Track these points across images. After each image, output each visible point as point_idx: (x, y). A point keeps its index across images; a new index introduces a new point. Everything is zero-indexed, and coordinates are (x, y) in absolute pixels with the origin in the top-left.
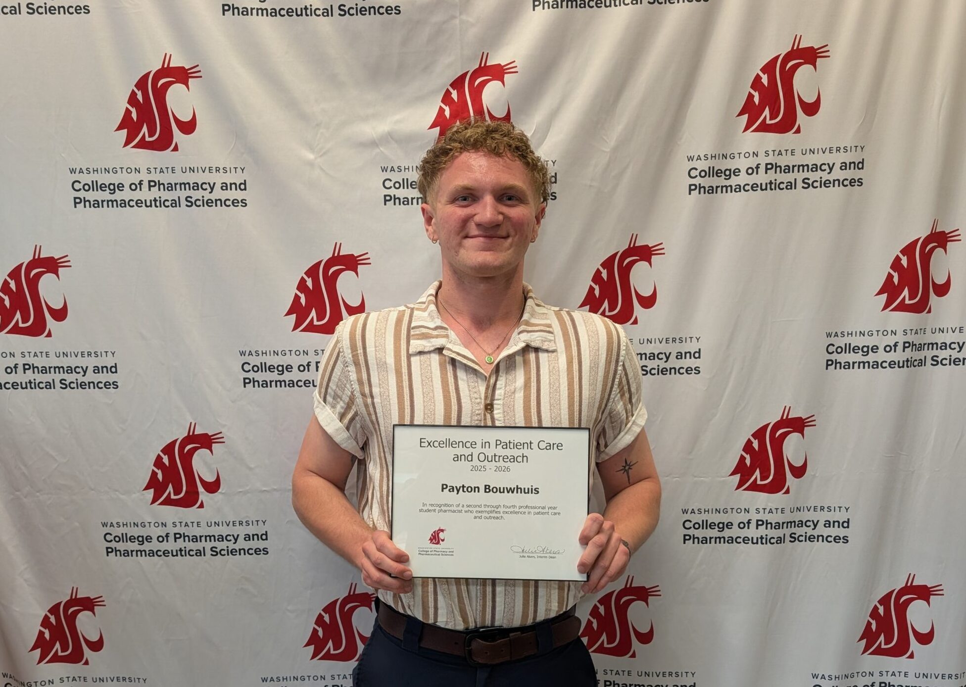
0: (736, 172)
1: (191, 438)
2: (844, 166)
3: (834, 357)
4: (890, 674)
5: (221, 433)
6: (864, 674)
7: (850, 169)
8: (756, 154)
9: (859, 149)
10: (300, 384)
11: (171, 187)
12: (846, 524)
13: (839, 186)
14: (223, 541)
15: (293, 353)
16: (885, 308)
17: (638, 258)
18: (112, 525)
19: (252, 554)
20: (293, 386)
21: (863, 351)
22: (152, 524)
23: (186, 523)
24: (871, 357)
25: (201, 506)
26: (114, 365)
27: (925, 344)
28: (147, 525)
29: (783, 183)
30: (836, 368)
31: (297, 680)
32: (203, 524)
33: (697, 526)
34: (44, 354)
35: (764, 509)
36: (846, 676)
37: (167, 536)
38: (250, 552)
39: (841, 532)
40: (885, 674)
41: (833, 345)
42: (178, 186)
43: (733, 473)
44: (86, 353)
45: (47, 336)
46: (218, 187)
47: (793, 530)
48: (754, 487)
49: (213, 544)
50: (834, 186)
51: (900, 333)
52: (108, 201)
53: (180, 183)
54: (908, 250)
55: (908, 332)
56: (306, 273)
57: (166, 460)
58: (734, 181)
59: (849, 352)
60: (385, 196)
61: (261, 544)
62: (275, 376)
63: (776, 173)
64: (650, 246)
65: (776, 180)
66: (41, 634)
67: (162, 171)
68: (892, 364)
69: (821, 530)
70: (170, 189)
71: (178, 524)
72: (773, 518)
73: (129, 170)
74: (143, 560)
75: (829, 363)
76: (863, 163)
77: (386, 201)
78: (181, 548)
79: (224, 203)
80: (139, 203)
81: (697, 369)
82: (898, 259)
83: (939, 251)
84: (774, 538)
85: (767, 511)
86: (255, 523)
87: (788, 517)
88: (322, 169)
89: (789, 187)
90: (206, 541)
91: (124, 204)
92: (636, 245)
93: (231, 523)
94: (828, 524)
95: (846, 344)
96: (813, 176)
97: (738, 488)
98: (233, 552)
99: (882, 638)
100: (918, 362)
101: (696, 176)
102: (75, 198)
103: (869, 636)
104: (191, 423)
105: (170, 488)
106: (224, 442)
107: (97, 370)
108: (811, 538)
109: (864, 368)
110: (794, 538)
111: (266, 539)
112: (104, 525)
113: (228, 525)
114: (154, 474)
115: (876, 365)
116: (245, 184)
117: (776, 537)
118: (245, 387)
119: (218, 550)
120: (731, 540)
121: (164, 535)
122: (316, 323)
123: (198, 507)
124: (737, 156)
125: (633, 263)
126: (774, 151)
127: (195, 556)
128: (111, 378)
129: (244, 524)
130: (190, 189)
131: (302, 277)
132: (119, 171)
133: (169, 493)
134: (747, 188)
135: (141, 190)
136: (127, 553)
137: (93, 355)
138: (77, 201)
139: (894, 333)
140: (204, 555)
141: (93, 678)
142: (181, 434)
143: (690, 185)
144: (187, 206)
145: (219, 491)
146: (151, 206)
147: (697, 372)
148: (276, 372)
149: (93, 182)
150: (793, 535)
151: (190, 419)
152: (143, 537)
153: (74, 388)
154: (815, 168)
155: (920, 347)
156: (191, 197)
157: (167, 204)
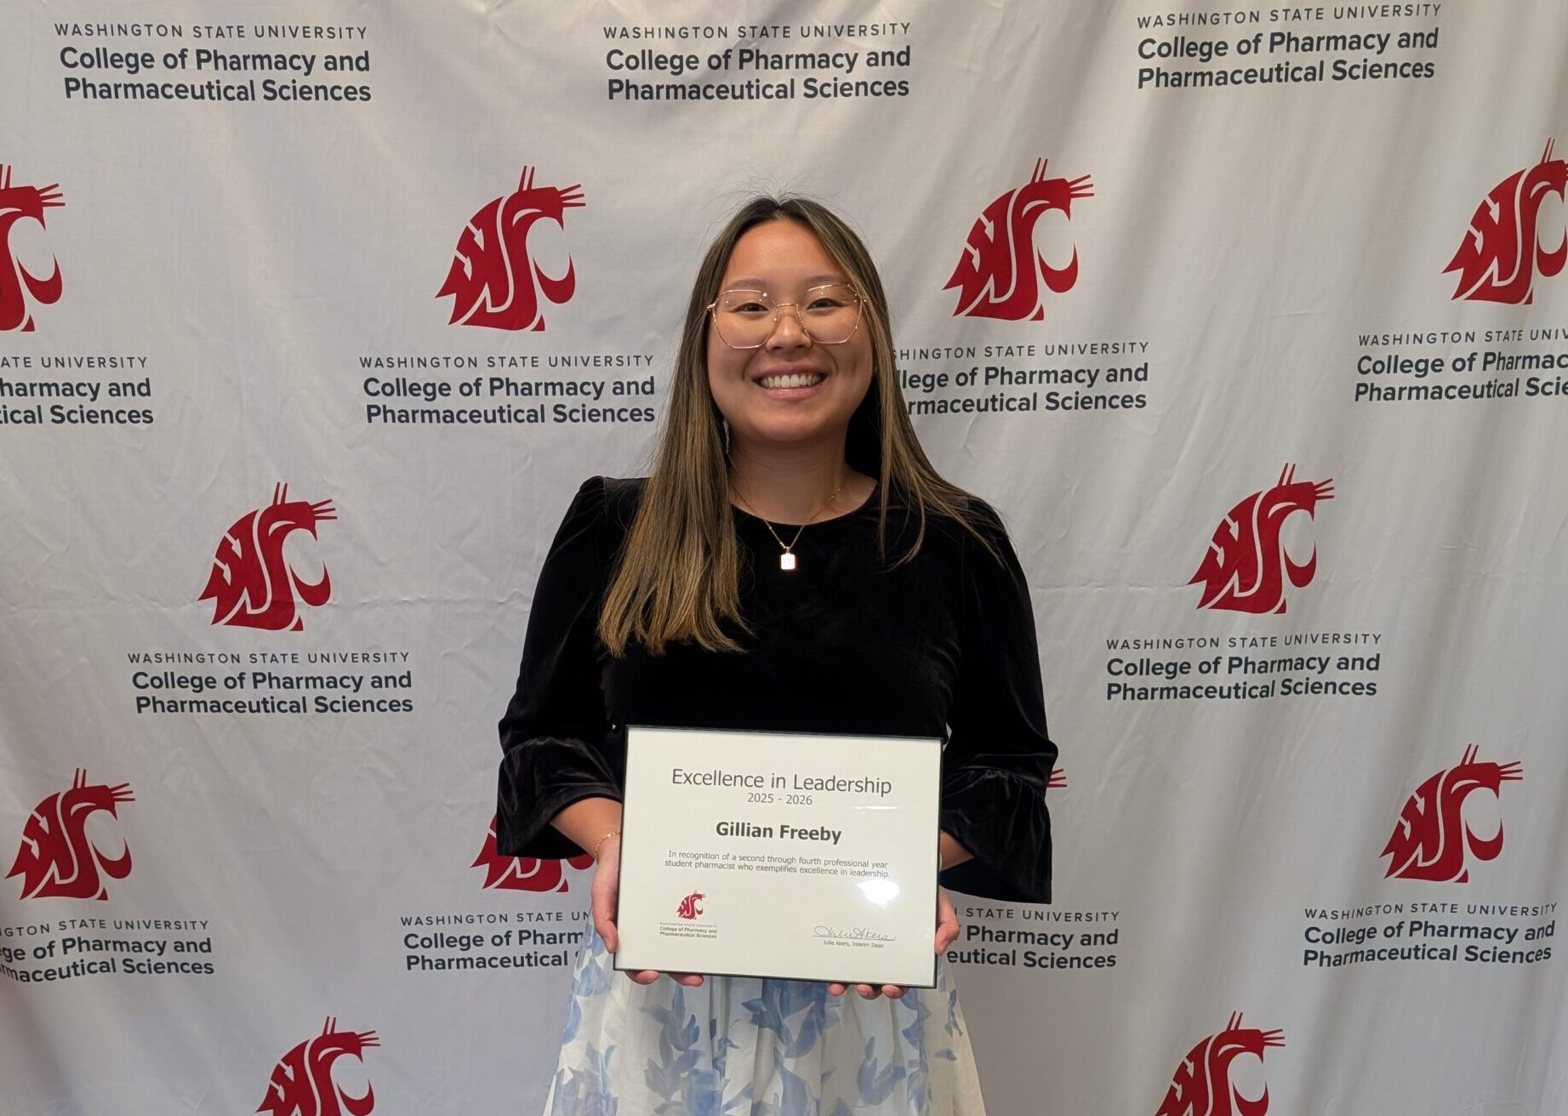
0: (1220, 49)
1: (279, 510)
2: (1405, 41)
3: (1370, 379)
4: (1428, 908)
5: (330, 501)
6: (1387, 910)
7: (1414, 45)
8: (1255, 17)
9: (1431, 10)
10: (463, 417)
11: (236, 63)
12: (1374, 663)
13: (1395, 76)
14: (336, 686)
15: (451, 362)
16: (1458, 294)
17: (1047, 202)
18: (147, 659)
19: (385, 710)
20: (452, 421)
21: (1418, 370)
22: (215, 658)
23: (273, 655)
24: (1431, 380)
25: (299, 627)
26: (145, 382)
27: (1518, 358)
28: (208, 658)
29: (1300, 69)
30: (1371, 399)
31: (461, 922)
32: (302, 658)
33: (1131, 669)
34: (20, 361)
35: (1243, 639)
36: (1360, 913)
37: (241, 677)
38: (382, 706)
39: (1365, 677)
40: (1420, 907)
41: (1369, 359)
42: (249, 62)
43: (1196, 580)
44: (96, 360)
45: (26, 329)
46: (319, 64)
47: (1288, 674)
48: (1229, 603)
49: (319, 692)
50: (1386, 76)
51: (1480, 337)
52: (126, 87)
53: (253, 56)
54: (1503, 193)
55: (1494, 336)
56: (473, 221)
57: (237, 547)
58: (1216, 65)
59: (1395, 371)
60: (611, 82)
61: (400, 694)
62: (420, 403)
63: (1288, 50)
64: (1069, 181)
65: (1287, 64)
66: (25, 848)
67: (220, 33)
68: (1463, 392)
69: (1333, 674)
70: (235, 66)
71: (259, 658)
72: (1257, 655)
73: (162, 31)
74: (202, 717)
75: (1361, 390)
76: (1435, 35)
77: (612, 91)
78: (265, 699)
79: (330, 93)
80: (181, 91)
81: (1141, 398)
82: (1484, 208)
83: (1553, 195)
84: (1256, 688)
85: (1248, 643)
86: (390, 657)
87: (1282, 653)
88: (500, 32)
89: (1310, 77)
90: (307, 687)
91: (154, 91)
92: (1045, 179)
93: (349, 657)
94: (1344, 663)
95: (1390, 357)
96: (1352, 57)
97: (1202, 604)
98: (352, 706)
99: (1419, 850)
100: (1505, 388)
101: (1153, 54)
102: (67, 80)
103: (1399, 847)
104: (279, 484)
105: (245, 596)
106: (335, 518)
107: (115, 390)
108: (1315, 688)
109: (1418, 397)
110: (1288, 688)
111: (409, 685)
112: (134, 659)
113: (344, 661)
114: (217, 571)
115: (1438, 393)
116: (366, 58)
117: (1260, 686)
118: (370, 421)
119: (328, 703)
120: (1187, 692)
121: (236, 676)
122: (490, 309)
123: (294, 629)
124: (1223, 18)
125: (1038, 210)
126: (1286, 11)
127: (289, 712)
128: (139, 403)
129: (371, 658)
130: (270, 68)
131: (467, 228)
132: (144, 30)
133: (244, 605)
134: (1238, 77)
135: (183, 67)
136: (174, 706)
137: (108, 363)
138: (71, 86)
139: (1471, 337)
140: (305, 711)
141: (115, 922)
142: (263, 503)
143: (1142, 71)
144: (266, 97)
145: (329, 602)
146: (202, 97)
147: (1141, 404)
148: (423, 396)
149: (98, 50)
150: (1287, 683)
151: (275, 477)
152: (200, 679)
153: (76, 421)
154: (1357, 42)
155: (1511, 363)
156: (273, 82)
157: (230, 93)
